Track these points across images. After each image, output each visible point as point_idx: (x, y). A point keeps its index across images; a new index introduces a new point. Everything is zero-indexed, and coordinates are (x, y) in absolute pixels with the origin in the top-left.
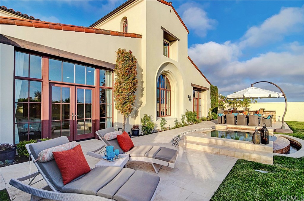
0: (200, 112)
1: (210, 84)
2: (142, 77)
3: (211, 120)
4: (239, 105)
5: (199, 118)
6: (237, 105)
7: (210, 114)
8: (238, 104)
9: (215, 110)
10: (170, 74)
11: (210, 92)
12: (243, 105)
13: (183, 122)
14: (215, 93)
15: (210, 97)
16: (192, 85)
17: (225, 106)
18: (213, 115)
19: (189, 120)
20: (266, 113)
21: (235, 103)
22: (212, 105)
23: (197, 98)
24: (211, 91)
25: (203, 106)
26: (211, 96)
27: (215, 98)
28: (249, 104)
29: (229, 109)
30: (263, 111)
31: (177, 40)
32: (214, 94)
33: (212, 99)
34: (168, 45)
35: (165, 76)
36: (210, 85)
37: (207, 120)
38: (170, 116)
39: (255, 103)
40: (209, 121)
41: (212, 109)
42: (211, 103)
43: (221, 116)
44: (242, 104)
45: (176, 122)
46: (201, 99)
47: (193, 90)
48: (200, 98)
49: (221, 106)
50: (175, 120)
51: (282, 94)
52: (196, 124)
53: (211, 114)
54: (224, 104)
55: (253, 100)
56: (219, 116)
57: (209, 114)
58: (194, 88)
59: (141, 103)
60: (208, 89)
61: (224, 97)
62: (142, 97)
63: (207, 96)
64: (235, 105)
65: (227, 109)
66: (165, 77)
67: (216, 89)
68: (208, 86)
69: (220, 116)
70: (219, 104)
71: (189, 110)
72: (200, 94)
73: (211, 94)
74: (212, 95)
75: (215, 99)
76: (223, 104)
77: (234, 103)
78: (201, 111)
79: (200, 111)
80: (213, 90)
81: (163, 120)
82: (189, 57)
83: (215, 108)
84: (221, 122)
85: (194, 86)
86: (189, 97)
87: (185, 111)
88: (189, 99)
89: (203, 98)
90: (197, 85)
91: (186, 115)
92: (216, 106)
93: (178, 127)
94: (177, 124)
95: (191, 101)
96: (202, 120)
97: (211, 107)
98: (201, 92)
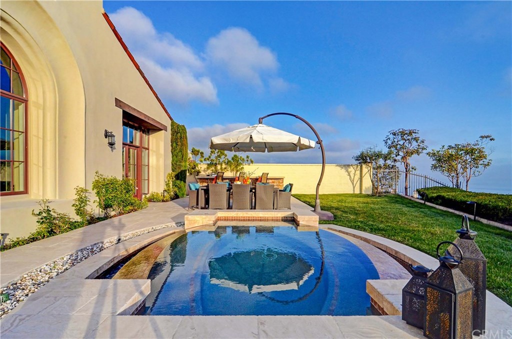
0: (146, 182)
1: (171, 119)
3: (172, 199)
4: (225, 168)
5: (143, 196)
6: (221, 168)
7: (169, 186)
8: (224, 166)
9: (180, 176)
11: (170, 136)
12: (232, 167)
13: (79, 212)
14: (181, 138)
15: (170, 148)
16: (118, 103)
17: (199, 168)
18: (176, 189)
21: (219, 164)
22: (174, 166)
23: (137, 147)
24: (173, 135)
26: (172, 146)
27: (181, 151)
28: (242, 166)
29: (209, 175)
32: (179, 140)
33: (175, 153)
36: (170, 121)
37: (163, 201)
39: (251, 164)
40: (167, 201)
41: (174, 174)
42: (173, 160)
43: (196, 189)
44: (230, 166)
45: (44, 215)
46: (148, 149)
48: (146, 147)
49: (193, 169)
53: (171, 187)
54: (199, 166)
55: (247, 159)
56: (190, 189)
57: (167, 185)
58: (125, 113)
60: (166, 129)
61: (198, 152)
63: (162, 144)
64: (219, 167)
65: (203, 174)
67: (182, 130)
68: (167, 123)
69: (193, 189)
70: (189, 165)
71: (107, 175)
72: (145, 137)
73: (172, 142)
74: (174, 145)
75: (180, 154)
76: (197, 165)
77: (216, 164)
78: (148, 180)
79: (146, 178)
80: (178, 133)
82: (106, 16)
83: (182, 171)
84: (195, 204)
85: (127, 110)
86: (107, 135)
87: (93, 178)
88: (106, 141)
89: (154, 149)
90: (135, 109)
91: (95, 191)
92: (183, 169)
93: (51, 233)
94: (51, 223)
95: (115, 149)
96: (150, 200)
97: (173, 171)
98: (148, 132)
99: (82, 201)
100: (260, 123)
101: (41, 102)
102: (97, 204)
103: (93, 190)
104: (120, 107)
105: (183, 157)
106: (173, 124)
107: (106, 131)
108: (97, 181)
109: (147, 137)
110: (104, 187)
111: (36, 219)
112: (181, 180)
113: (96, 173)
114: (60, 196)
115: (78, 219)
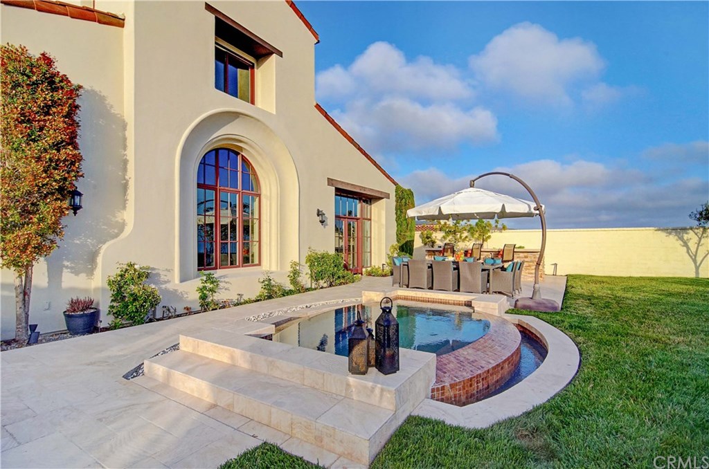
1: (395, 184)
2: (125, 147)
4: (466, 237)
5: (364, 269)
6: (461, 237)
9: (407, 248)
10: (251, 146)
11: (395, 203)
13: (294, 281)
15: (395, 216)
16: (331, 182)
19: (317, 277)
20: (521, 255)
22: (399, 235)
23: (357, 218)
24: (397, 201)
25: (374, 238)
26: (396, 213)
28: (489, 234)
29: (440, 247)
30: (514, 252)
31: (272, 53)
32: (404, 208)
33: (399, 222)
34: (253, 67)
35: (239, 154)
36: (394, 187)
37: (382, 275)
38: (259, 264)
40: (386, 276)
41: (399, 245)
42: (397, 230)
45: (267, 283)
46: (370, 220)
47: (336, 195)
48: (369, 217)
50: (265, 277)
51: (536, 206)
52: (343, 286)
55: (496, 224)
56: (395, 264)
57: (390, 257)
58: (337, 190)
59: (122, 226)
60: (388, 196)
62: (124, 208)
63: (383, 213)
66: (239, 158)
67: (408, 195)
68: (391, 189)
71: (320, 251)
73: (396, 209)
74: (399, 212)
75: (404, 222)
78: (371, 252)
80: (402, 199)
81: (210, 279)
82: (318, 106)
83: (407, 242)
85: (340, 186)
86: (319, 213)
87: (306, 253)
88: (319, 218)
89: (376, 219)
90: (348, 184)
91: (308, 264)
92: (408, 239)
93: (270, 297)
94: (271, 289)
95: (327, 225)
96: (370, 274)
97: (398, 241)
98: (371, 202)
99: (296, 273)
100: (471, 187)
101: (268, 194)
102: (309, 276)
103: (306, 263)
104: (332, 185)
105: (408, 225)
106: (398, 188)
107: (318, 210)
108: (309, 256)
109: (369, 207)
110: (316, 261)
111: (261, 285)
112: (406, 252)
113: (309, 248)
114: (281, 268)
115: (292, 287)
